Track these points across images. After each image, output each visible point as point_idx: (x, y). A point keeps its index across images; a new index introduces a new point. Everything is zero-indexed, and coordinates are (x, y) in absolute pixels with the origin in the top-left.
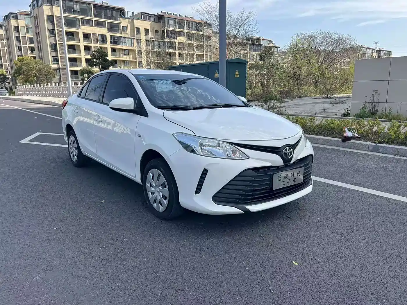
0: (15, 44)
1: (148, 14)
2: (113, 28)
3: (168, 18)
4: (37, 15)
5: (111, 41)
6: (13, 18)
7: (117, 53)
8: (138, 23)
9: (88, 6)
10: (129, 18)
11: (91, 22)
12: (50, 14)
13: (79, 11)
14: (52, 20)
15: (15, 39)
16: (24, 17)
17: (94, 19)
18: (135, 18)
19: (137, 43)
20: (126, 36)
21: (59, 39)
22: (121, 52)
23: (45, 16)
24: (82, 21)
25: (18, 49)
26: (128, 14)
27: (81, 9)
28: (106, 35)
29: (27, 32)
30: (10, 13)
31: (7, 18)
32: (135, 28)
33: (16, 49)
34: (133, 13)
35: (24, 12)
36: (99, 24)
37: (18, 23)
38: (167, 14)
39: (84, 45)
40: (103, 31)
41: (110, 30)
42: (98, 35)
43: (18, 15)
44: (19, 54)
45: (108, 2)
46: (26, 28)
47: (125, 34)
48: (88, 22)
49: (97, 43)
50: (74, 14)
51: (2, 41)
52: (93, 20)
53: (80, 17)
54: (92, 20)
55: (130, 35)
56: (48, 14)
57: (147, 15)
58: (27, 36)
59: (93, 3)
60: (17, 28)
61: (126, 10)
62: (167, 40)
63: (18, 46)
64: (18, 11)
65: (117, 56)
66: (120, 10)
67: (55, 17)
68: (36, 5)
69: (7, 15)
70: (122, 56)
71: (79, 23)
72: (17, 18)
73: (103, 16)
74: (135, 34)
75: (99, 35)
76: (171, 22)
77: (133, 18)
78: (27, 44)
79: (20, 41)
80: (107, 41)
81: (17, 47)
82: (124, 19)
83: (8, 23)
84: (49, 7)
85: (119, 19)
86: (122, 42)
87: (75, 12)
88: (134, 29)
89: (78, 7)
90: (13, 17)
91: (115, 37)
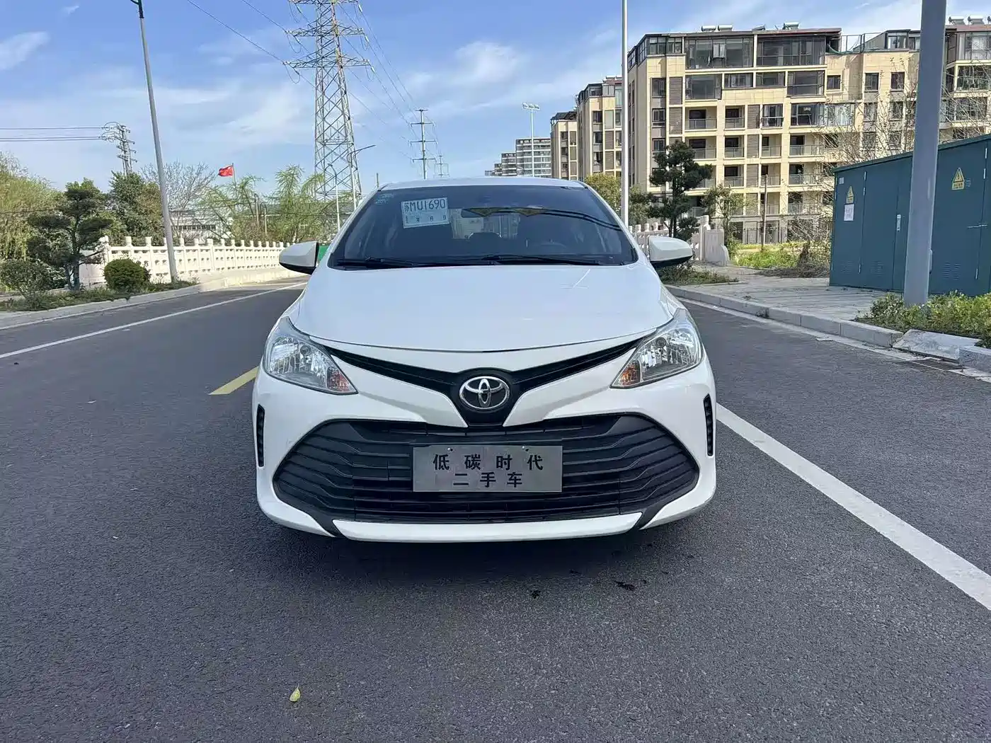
0: (592, 147)
1: (908, 31)
2: (802, 84)
3: (968, 35)
4: (633, 82)
5: (792, 118)
6: (595, 95)
7: (807, 147)
8: (872, 63)
9: (746, 41)
10: (851, 53)
11: (748, 79)
12: (659, 76)
13: (722, 58)
14: (662, 89)
15: (593, 137)
16: (615, 90)
17: (756, 69)
18: (867, 48)
19: (866, 114)
20: (836, 100)
21: (672, 128)
22: (817, 142)
23: (649, 82)
24: (726, 81)
25: (595, 158)
26: (848, 42)
27: (728, 52)
28: (781, 106)
29: (616, 122)
30: (590, 85)
31: (583, 96)
32: (864, 76)
33: (592, 158)
34: (862, 37)
35: (616, 79)
36: (769, 81)
37: (601, 106)
38: (966, 22)
39: (725, 136)
40: (777, 95)
41: (792, 91)
42: (761, 107)
43: (604, 88)
44: (597, 169)
45: (796, 23)
46: (616, 114)
47: (833, 95)
48: (741, 81)
49: (758, 126)
50: (711, 66)
51: (573, 146)
52: (755, 73)
53: (723, 71)
54: (752, 73)
55: (847, 96)
56: (654, 77)
57: (905, 34)
58: (615, 129)
59: (759, 32)
60: (599, 116)
61: (843, 33)
62: (959, 94)
63: (597, 153)
64: (605, 80)
65: (806, 155)
66: (828, 37)
67: (668, 80)
68: (634, 61)
69: (584, 90)
70: (818, 153)
71: (721, 86)
72: (602, 94)
73: (781, 60)
74: (863, 90)
75: (763, 108)
76: (978, 44)
77: (860, 51)
78: (615, 146)
79: (601, 142)
80: (782, 119)
81: (595, 154)
82: (836, 56)
83: (584, 107)
84: (659, 60)
85: (821, 58)
86: (823, 116)
87: (714, 62)
88: (860, 80)
89: (723, 48)
90: (594, 93)
91: (806, 107)
